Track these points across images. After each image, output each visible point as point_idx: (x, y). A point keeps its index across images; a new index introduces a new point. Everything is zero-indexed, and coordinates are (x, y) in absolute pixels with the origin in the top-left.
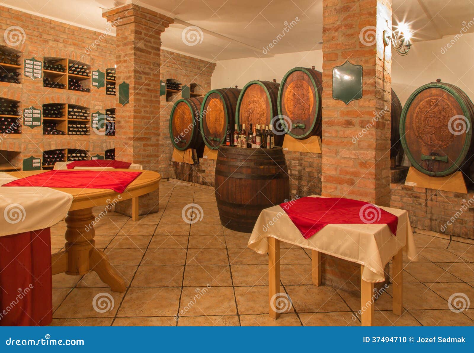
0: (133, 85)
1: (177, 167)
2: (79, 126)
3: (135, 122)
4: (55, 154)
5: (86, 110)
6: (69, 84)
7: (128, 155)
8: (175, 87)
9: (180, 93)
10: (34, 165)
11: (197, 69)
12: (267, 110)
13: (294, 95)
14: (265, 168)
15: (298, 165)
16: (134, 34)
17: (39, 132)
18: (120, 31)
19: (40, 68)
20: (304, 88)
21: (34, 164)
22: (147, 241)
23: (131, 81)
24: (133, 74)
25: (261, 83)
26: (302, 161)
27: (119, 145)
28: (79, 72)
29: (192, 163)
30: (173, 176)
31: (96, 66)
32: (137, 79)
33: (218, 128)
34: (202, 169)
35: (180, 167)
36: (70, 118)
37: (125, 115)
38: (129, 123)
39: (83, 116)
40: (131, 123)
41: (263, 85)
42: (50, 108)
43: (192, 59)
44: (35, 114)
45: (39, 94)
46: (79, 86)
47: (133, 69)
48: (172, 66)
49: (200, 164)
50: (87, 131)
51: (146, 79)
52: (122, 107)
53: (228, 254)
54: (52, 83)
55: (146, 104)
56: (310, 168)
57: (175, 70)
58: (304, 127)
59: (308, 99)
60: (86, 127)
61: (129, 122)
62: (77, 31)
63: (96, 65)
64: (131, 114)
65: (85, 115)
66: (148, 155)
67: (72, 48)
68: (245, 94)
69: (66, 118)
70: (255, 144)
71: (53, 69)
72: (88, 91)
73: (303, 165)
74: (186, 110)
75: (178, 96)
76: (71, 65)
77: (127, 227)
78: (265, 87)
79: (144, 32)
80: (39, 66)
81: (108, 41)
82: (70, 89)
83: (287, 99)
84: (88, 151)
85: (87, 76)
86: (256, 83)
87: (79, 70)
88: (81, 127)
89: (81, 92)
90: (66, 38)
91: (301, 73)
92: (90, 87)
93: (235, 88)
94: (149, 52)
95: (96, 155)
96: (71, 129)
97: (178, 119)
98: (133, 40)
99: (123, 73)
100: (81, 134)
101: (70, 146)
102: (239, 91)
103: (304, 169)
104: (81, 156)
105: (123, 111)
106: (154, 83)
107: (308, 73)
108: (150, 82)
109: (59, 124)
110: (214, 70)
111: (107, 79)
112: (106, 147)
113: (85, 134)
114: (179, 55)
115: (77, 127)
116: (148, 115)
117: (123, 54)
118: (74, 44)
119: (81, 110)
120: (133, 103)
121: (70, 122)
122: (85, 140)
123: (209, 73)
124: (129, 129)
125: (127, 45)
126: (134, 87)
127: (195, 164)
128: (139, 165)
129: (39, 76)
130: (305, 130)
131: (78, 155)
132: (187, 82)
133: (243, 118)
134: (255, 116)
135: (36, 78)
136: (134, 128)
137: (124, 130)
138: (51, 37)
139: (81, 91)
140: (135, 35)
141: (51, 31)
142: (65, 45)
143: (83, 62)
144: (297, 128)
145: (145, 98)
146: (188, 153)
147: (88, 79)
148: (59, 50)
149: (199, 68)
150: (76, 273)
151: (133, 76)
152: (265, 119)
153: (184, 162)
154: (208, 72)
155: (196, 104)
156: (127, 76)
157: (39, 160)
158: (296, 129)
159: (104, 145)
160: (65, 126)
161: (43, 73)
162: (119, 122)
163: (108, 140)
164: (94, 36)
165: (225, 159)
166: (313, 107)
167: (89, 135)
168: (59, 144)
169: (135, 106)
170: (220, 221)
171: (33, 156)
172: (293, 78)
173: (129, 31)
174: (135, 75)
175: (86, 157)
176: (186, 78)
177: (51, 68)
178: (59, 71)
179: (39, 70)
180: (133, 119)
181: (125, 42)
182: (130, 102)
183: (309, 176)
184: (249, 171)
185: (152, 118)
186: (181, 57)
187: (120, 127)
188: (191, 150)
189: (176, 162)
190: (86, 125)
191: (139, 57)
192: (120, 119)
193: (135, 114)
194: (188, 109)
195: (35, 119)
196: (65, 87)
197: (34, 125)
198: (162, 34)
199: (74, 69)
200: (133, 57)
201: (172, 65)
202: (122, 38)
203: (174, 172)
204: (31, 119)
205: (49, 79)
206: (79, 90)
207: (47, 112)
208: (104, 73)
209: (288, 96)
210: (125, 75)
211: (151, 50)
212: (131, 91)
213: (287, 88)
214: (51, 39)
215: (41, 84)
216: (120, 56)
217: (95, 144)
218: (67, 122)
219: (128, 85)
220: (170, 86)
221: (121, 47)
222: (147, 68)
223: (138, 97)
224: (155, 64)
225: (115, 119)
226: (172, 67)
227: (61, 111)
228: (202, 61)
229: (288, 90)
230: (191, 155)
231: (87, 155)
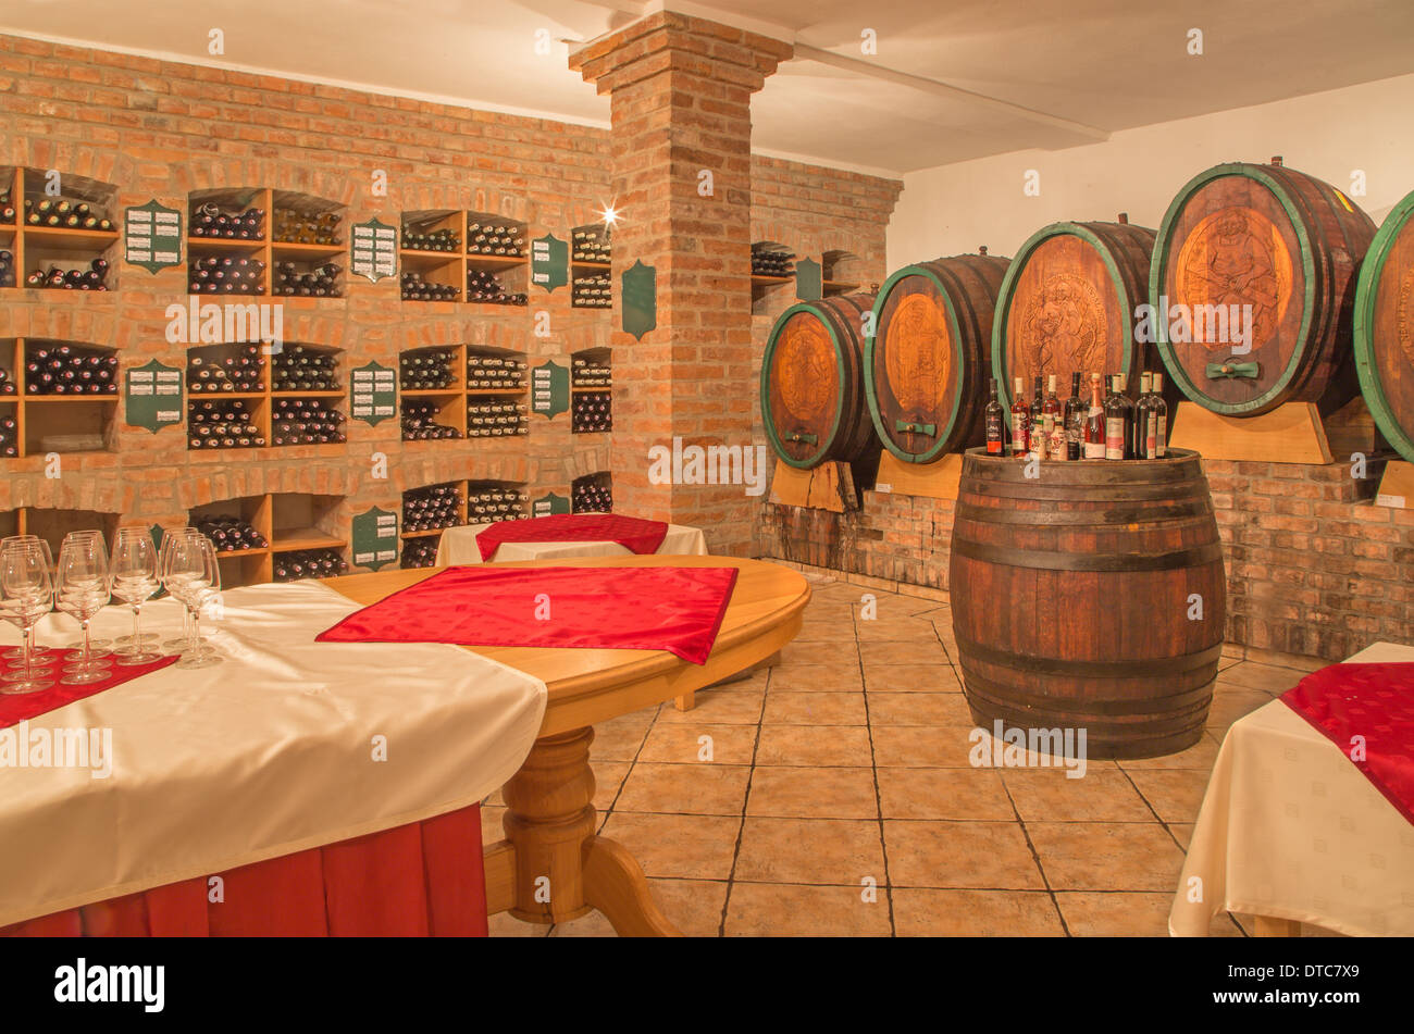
0: (670, 271)
1: (789, 522)
2: (497, 409)
3: (676, 390)
4: (435, 497)
5: (516, 359)
6: (470, 286)
7: (654, 497)
8: (775, 267)
9: (791, 285)
10: (382, 533)
11: (844, 204)
12: (1110, 321)
13: (1212, 264)
14: (1147, 529)
15: (1230, 506)
16: (669, 107)
17: (390, 435)
18: (623, 103)
19: (391, 245)
20: (1251, 235)
21: (379, 530)
22: (735, 786)
23: (660, 258)
24: (668, 234)
25: (1083, 229)
26: (1246, 494)
27: (627, 466)
28: (495, 246)
29: (840, 508)
30: (773, 550)
31: (542, 223)
32: (679, 250)
33: (928, 390)
34: (873, 528)
35: (796, 522)
36: (473, 388)
37: (642, 368)
38: (658, 394)
39: (509, 378)
40: (663, 392)
41: (1092, 236)
42: (418, 361)
43: (828, 173)
44: (380, 381)
45: (390, 322)
46: (495, 289)
47: (668, 217)
48: (766, 201)
49: (866, 511)
50: (518, 424)
51: (707, 244)
52: (634, 343)
53: (1030, 845)
54: (422, 286)
55: (708, 328)
56: (1279, 516)
57: (775, 213)
58: (1254, 374)
59: (1270, 272)
60: (515, 413)
61: (654, 389)
62: (491, 124)
63: (543, 221)
64: (662, 364)
65: (515, 375)
66: (716, 494)
67: (476, 177)
68: (1026, 271)
69: (462, 388)
70: (1102, 446)
71: (427, 247)
72: (522, 300)
73: (1249, 507)
74: (817, 339)
75: (786, 297)
76: (475, 227)
77: (663, 733)
78: (1100, 242)
79: (698, 96)
80: (389, 240)
81: (577, 145)
82: (471, 299)
83: (1186, 279)
84: (523, 484)
85: (518, 255)
86: (1066, 230)
87: (495, 240)
88: (503, 414)
89: (501, 307)
90: (461, 148)
91: (1242, 180)
92: (527, 289)
93: (978, 253)
94: (716, 157)
95: (546, 495)
96: (477, 421)
97: (790, 369)
98: (668, 125)
99: (635, 233)
100: (503, 435)
101: (474, 471)
102: (1000, 266)
103: (1255, 521)
104: (505, 501)
105: (637, 358)
106: (732, 256)
107: (1270, 178)
108: (721, 256)
109: (444, 405)
110: (897, 204)
111: (574, 260)
112: (574, 468)
113: (516, 434)
114: (786, 164)
115: (492, 415)
116: (715, 363)
117: (631, 178)
118: (482, 166)
119: (504, 361)
120: (670, 327)
121: (473, 400)
122: (515, 452)
123: (879, 213)
124: (658, 415)
125: (648, 146)
126: (673, 275)
127: (849, 510)
128: (694, 530)
129: (389, 269)
130: (1260, 384)
131: (497, 497)
132: (811, 248)
133: (1019, 350)
134: (1062, 346)
135: (382, 276)
136: (675, 407)
137: (640, 417)
138: (420, 153)
139: (500, 302)
140: (673, 110)
141: (422, 135)
142: (457, 170)
143: (505, 214)
144: (1226, 377)
145: (704, 309)
146: (824, 475)
147: (519, 264)
148: (441, 189)
149: (848, 202)
150: (544, 915)
151: (667, 242)
152: (1100, 350)
153: (811, 506)
154: (875, 212)
155: (847, 315)
156: (647, 244)
157: (394, 517)
158: (1222, 382)
159: (569, 462)
160: (457, 413)
161: (400, 261)
162: (624, 392)
163: (580, 449)
164: (539, 136)
165: (995, 503)
166: (1291, 301)
167: (527, 434)
168: (444, 467)
169: (676, 337)
170: (968, 710)
171: (378, 506)
172: (1207, 202)
173: (654, 99)
174: (674, 238)
175: (517, 501)
176: (808, 236)
177: (419, 242)
178: (442, 250)
179: (388, 251)
180: (669, 382)
181: (641, 135)
182: (659, 326)
183: (1274, 543)
184: (1088, 542)
185: (726, 372)
186: (795, 172)
187: (628, 407)
188: (833, 465)
189: (785, 507)
190: (516, 404)
191: (685, 178)
192: (626, 382)
193: (676, 363)
194: (822, 336)
195: (381, 398)
196: (456, 296)
197: (377, 414)
198: (754, 97)
199: (481, 238)
200: (668, 179)
201: (766, 196)
202: (630, 124)
203: (776, 538)
204: (371, 397)
205: (416, 276)
206: (496, 301)
207: (411, 373)
208: (565, 244)
209: (1190, 268)
210: (642, 239)
211: (720, 153)
212: (663, 290)
213: (1184, 240)
214: (421, 157)
215: (395, 294)
216: (624, 182)
217: (544, 462)
218: (464, 399)
219: (652, 270)
220: (759, 266)
221: (628, 154)
222: (710, 212)
223: (684, 307)
224: (733, 196)
225: (609, 381)
226: (766, 206)
227: (448, 367)
228: (857, 178)
229: (1188, 247)
230: (835, 482)
231: (522, 497)
